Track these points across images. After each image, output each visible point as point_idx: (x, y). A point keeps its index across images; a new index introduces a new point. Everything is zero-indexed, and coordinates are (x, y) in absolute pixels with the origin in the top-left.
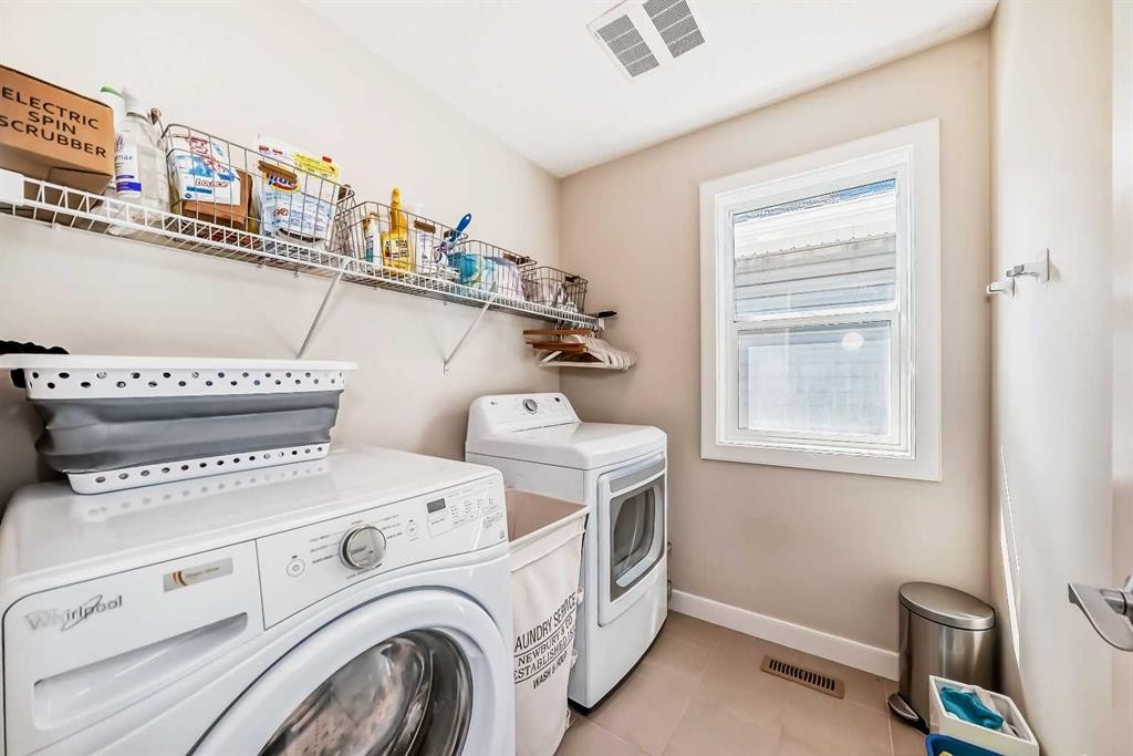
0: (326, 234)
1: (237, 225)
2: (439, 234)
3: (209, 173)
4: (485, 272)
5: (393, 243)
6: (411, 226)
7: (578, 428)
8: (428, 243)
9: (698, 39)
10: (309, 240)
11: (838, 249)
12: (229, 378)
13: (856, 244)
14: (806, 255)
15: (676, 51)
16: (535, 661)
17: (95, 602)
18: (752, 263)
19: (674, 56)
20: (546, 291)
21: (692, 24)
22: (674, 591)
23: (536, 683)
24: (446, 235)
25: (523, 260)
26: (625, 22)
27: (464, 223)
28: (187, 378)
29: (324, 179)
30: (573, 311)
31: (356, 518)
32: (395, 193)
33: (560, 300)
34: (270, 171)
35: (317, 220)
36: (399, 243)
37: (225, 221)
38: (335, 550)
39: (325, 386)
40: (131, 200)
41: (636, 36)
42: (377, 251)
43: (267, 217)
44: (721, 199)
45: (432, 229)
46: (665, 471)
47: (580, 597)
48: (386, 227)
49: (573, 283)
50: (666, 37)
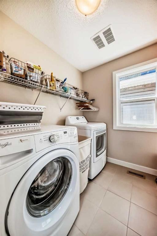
0: (39, 81)
1: (23, 78)
2: (60, 82)
3: (18, 68)
4: (69, 91)
5: (52, 84)
6: (55, 80)
7: (87, 123)
8: (58, 84)
9: (114, 40)
10: (36, 82)
11: (141, 87)
12: (23, 108)
13: (145, 85)
14: (134, 88)
15: (109, 43)
16: (82, 168)
17: (7, 143)
18: (122, 90)
19: (108, 44)
20: (81, 95)
21: (113, 37)
22: (108, 157)
23: (82, 172)
24: (61, 83)
25: (76, 88)
26: (99, 37)
27: (65, 80)
28: (16, 107)
29: (39, 70)
30: (86, 99)
31: (51, 133)
32: (52, 73)
33: (83, 97)
34: (29, 68)
35: (38, 78)
36: (53, 83)
37: (21, 77)
38: (48, 139)
39: (40, 111)
40: (5, 73)
41: (101, 40)
42: (49, 85)
43: (28, 77)
44: (117, 75)
45: (59, 81)
46: (106, 132)
47: (90, 156)
48: (50, 80)
49: (86, 94)
50: (107, 40)
